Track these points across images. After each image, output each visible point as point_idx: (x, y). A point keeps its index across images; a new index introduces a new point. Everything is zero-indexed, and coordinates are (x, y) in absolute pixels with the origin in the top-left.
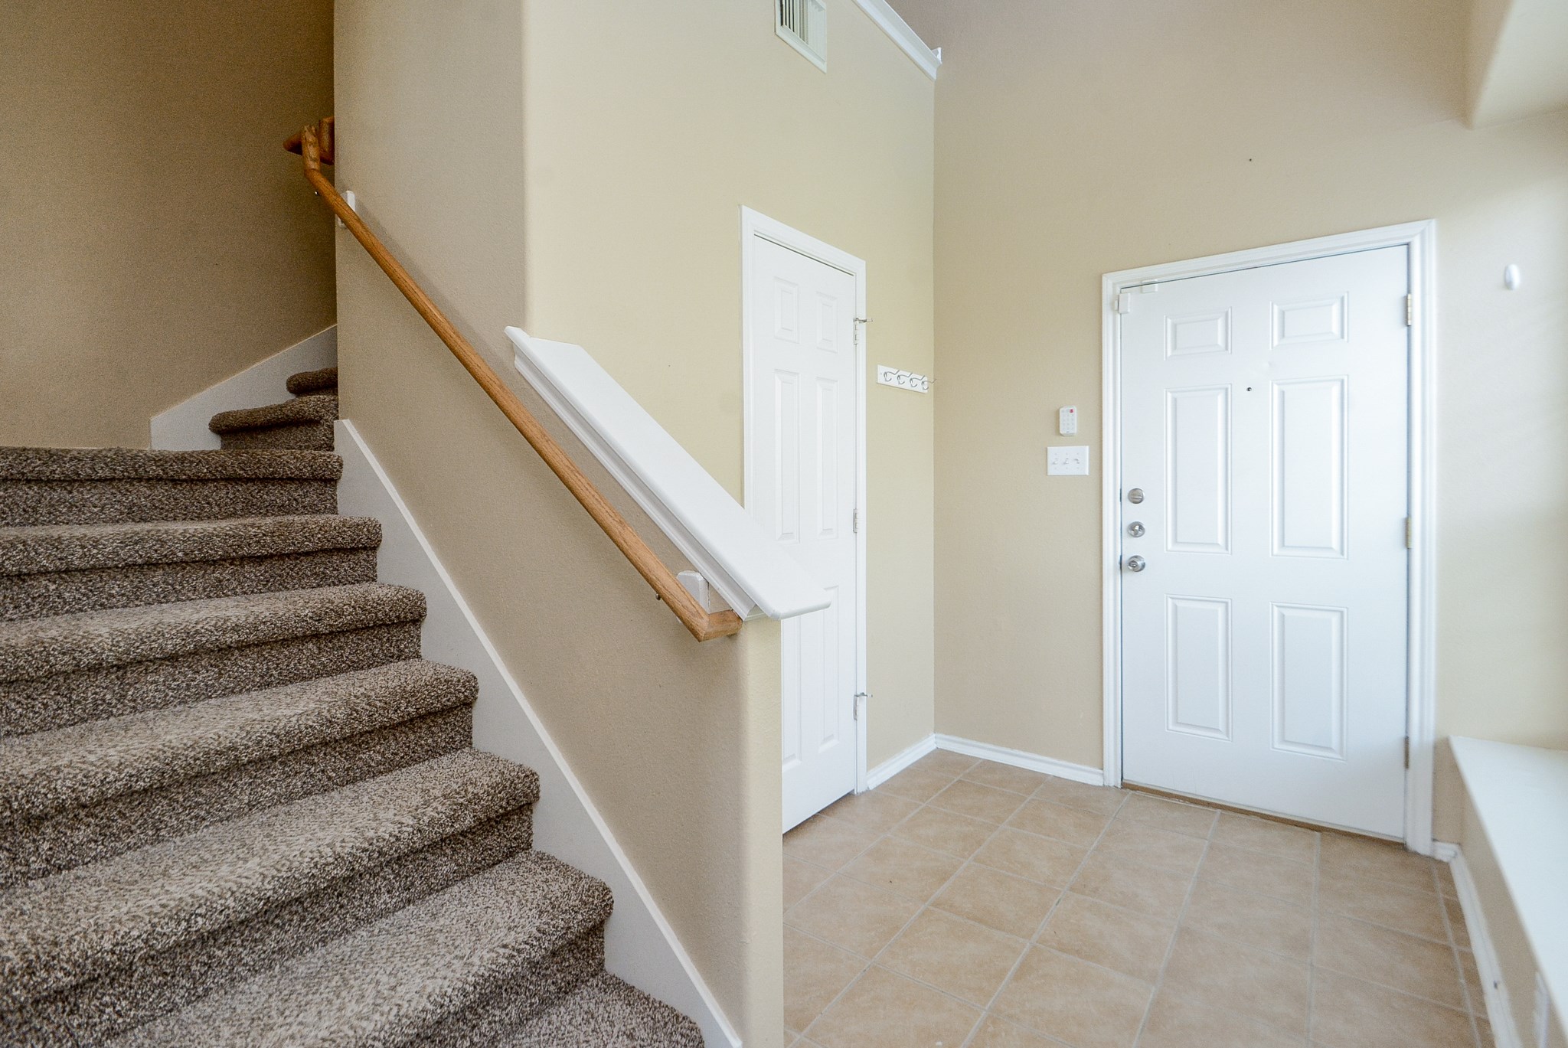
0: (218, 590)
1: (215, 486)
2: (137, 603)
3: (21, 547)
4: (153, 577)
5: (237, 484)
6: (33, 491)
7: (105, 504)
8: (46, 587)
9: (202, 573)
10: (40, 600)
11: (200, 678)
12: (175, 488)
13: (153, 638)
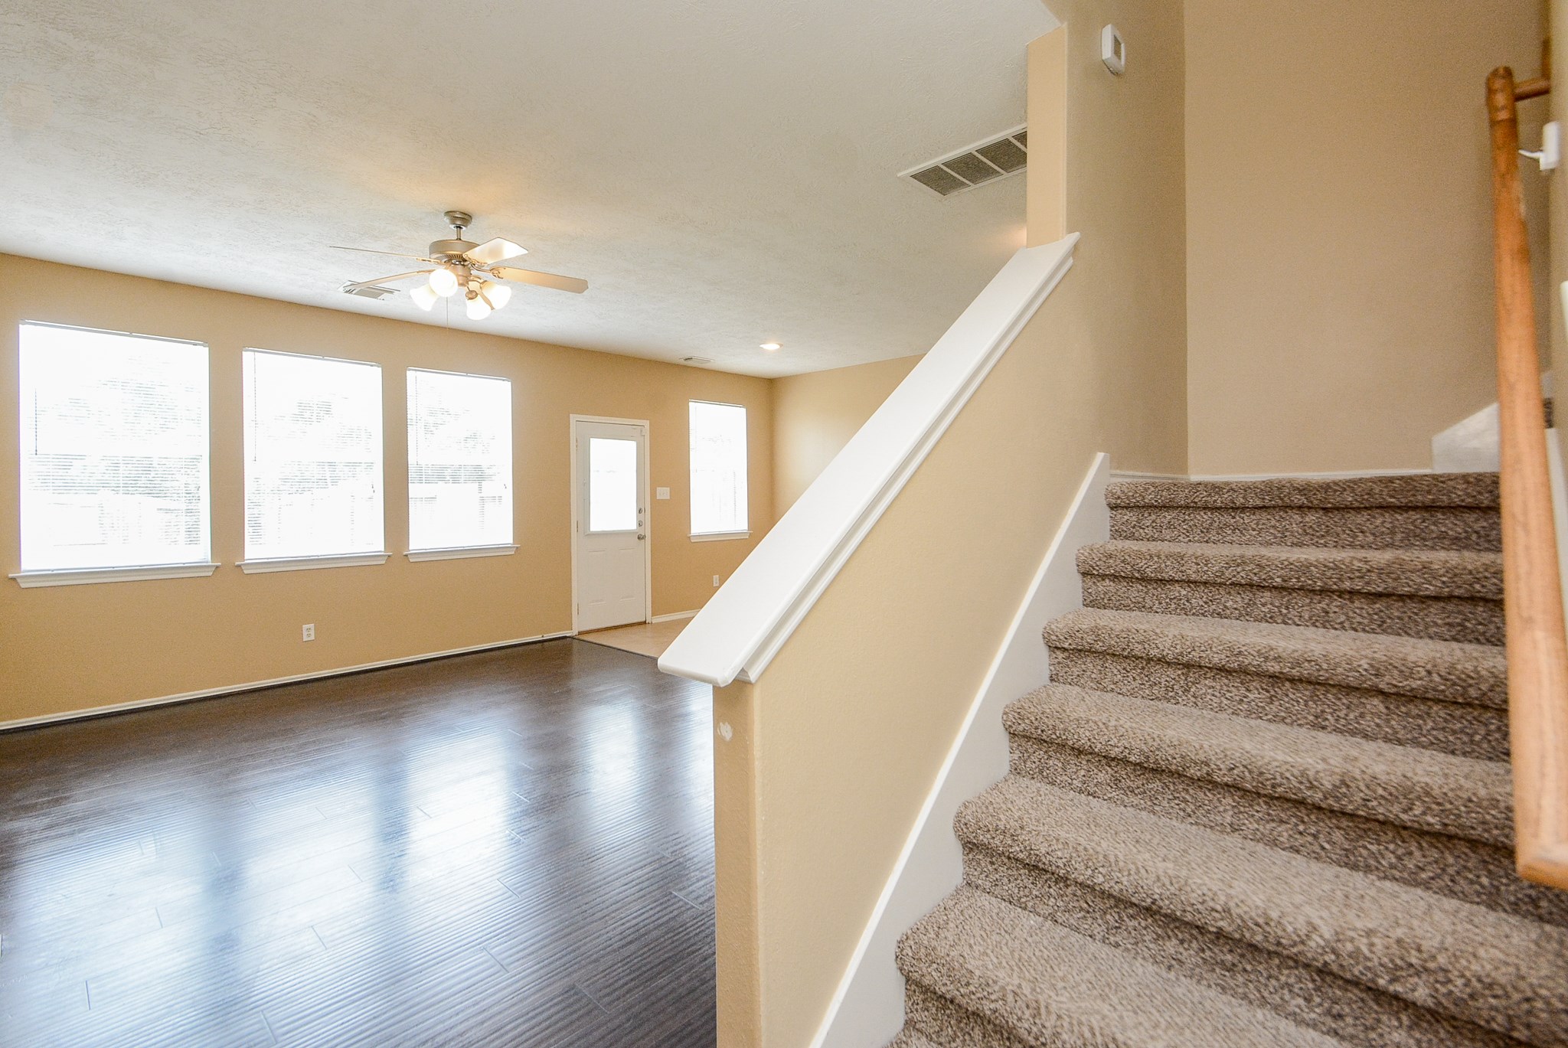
0: (1323, 621)
1: (1369, 515)
2: (1247, 618)
3: (1156, 559)
4: (1262, 597)
5: (1396, 512)
6: (1206, 516)
7: (1261, 529)
8: (1179, 592)
9: (1308, 601)
10: (1175, 601)
11: (1251, 696)
12: (1326, 516)
13: (1203, 648)
